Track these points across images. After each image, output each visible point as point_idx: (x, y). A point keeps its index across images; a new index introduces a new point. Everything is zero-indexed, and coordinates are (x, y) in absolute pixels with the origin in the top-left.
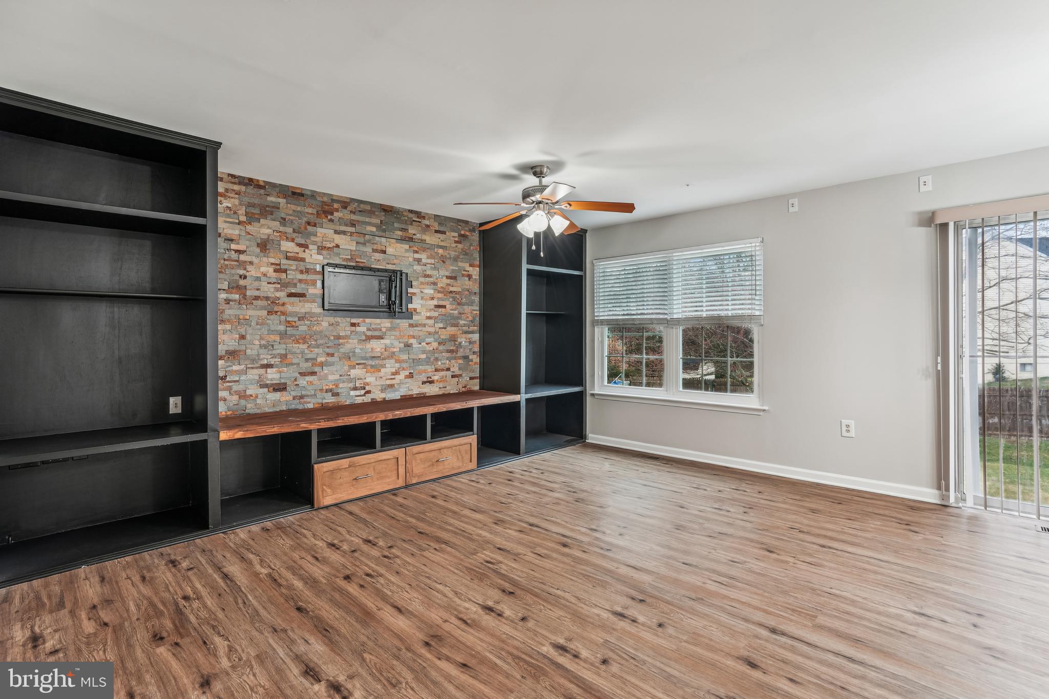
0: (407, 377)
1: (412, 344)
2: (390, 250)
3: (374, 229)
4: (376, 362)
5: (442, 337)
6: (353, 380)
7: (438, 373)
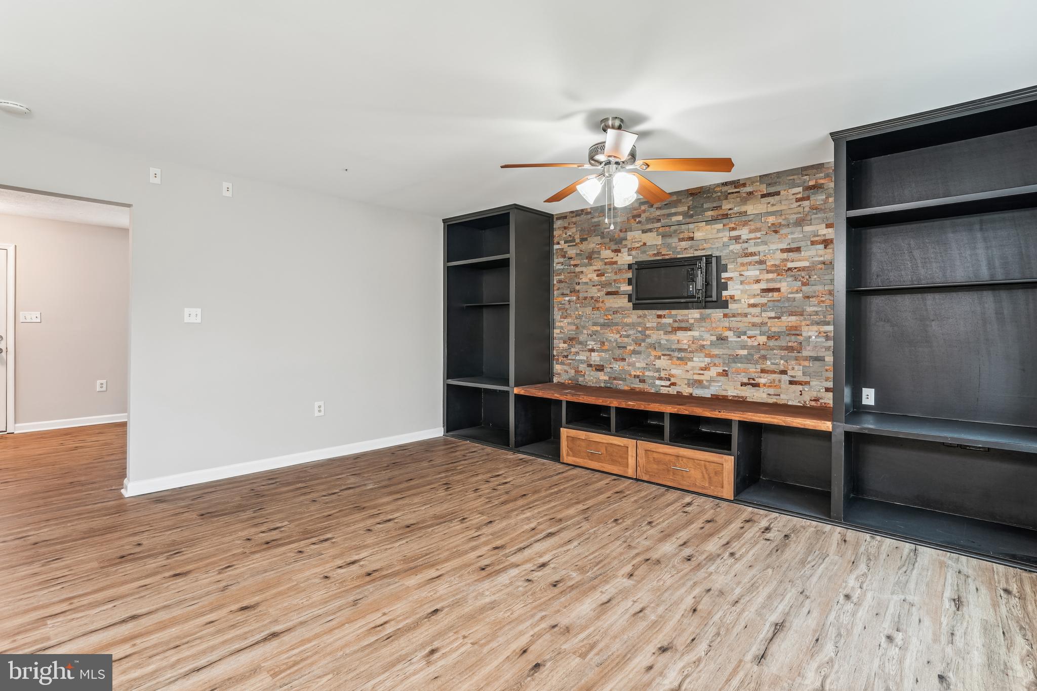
0: (719, 374)
1: (727, 337)
2: (698, 235)
3: (680, 218)
4: (683, 354)
5: (773, 329)
6: (658, 370)
7: (766, 375)
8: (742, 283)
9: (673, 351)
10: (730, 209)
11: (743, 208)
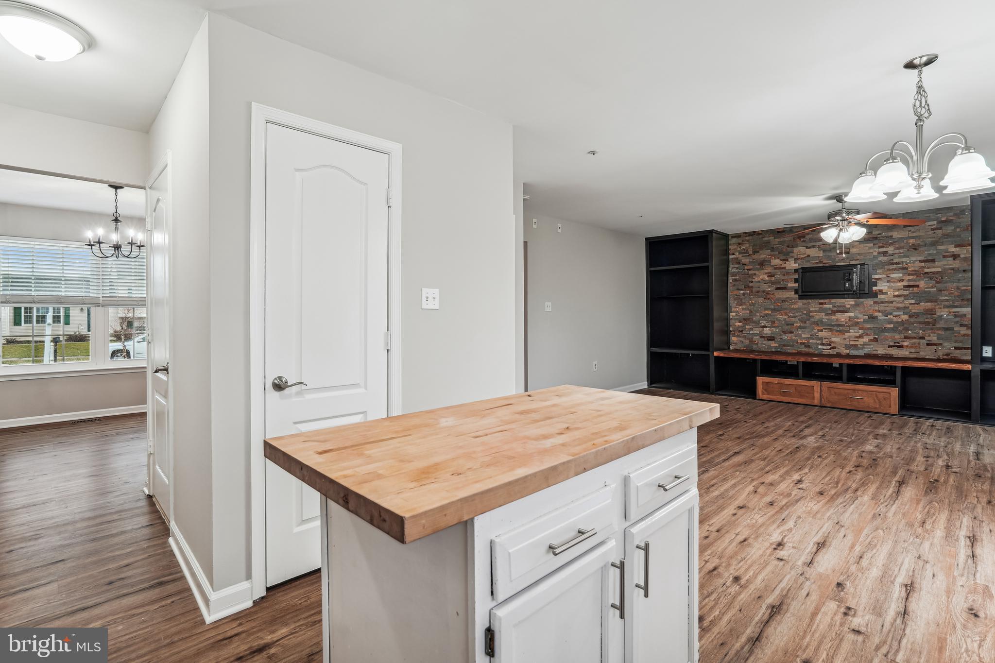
0: (870, 340)
1: (877, 316)
4: (841, 328)
5: (914, 311)
6: (821, 339)
7: (908, 340)
8: (888, 282)
9: (832, 326)
10: (879, 234)
11: (890, 234)
